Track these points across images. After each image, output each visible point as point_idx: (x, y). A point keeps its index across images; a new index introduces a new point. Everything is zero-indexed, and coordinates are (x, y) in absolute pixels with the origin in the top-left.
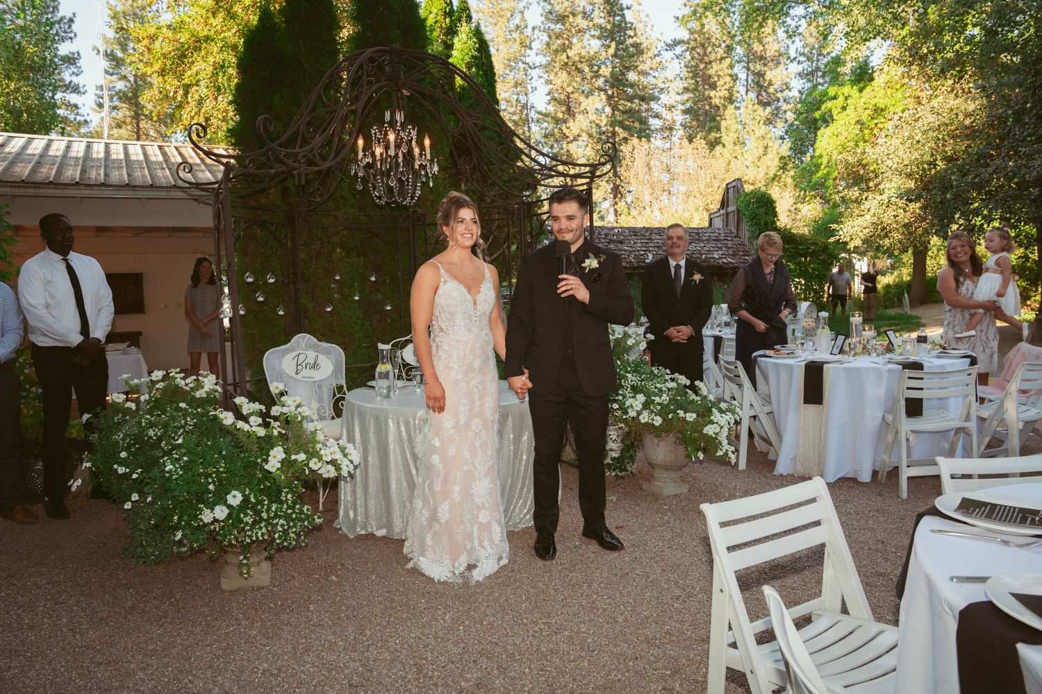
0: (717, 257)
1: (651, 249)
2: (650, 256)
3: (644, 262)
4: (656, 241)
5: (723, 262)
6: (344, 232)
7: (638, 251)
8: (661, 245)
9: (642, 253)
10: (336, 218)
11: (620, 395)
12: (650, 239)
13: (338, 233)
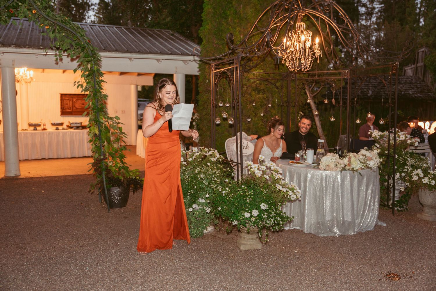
0: (411, 93)
1: (371, 88)
2: (370, 92)
3: (367, 95)
4: (373, 83)
5: (415, 97)
6: (258, 82)
7: (363, 89)
8: (376, 85)
9: (365, 90)
10: (254, 74)
11: (406, 169)
12: (370, 82)
13: (255, 82)
